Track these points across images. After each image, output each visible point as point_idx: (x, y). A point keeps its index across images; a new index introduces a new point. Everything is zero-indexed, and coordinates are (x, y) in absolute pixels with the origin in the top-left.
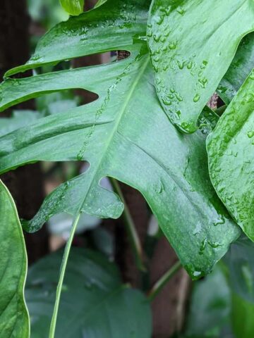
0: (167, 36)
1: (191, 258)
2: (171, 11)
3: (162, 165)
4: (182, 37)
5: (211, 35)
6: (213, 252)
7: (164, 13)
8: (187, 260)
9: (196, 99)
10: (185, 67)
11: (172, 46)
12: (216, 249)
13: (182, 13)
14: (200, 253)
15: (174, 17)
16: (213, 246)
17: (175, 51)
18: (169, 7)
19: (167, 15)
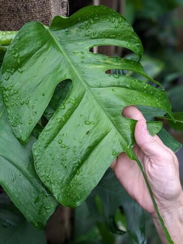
0: (13, 86)
1: (34, 217)
2: (14, 72)
3: (14, 164)
4: (22, 86)
5: (40, 84)
6: (47, 213)
7: (10, 73)
8: (32, 218)
9: (31, 122)
10: (25, 104)
11: (16, 92)
12: (48, 211)
13: (21, 72)
14: (40, 214)
15: (16, 75)
16: (46, 209)
17: (17, 95)
18: (13, 69)
19: (12, 74)
